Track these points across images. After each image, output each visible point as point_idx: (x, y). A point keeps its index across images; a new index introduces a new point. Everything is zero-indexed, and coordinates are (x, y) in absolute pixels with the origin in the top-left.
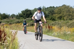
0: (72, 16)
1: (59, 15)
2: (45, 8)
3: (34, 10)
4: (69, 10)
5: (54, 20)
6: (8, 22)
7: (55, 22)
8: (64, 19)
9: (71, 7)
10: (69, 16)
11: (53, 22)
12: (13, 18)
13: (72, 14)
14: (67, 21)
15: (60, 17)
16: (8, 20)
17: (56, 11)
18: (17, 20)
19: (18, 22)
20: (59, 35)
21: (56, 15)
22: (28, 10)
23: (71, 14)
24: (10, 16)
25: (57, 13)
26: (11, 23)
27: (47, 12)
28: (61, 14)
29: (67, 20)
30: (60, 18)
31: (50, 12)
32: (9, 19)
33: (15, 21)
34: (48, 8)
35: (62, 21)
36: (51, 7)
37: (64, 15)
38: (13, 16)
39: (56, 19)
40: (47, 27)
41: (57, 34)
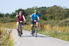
0: (62, 16)
1: (50, 15)
2: (38, 8)
3: (27, 10)
4: (59, 11)
5: (45, 19)
6: (2, 21)
7: (46, 21)
8: (55, 18)
9: (62, 8)
10: (60, 16)
11: (45, 22)
12: (7, 17)
13: (63, 14)
14: (58, 21)
15: (51, 16)
16: (2, 19)
17: (47, 11)
18: (11, 19)
19: (12, 21)
20: (50, 34)
21: (48, 14)
22: (22, 10)
23: (61, 14)
24: (5, 15)
25: (48, 13)
26: (5, 21)
27: (39, 12)
28: (52, 14)
29: (57, 19)
30: (51, 18)
31: (42, 11)
32: (3, 17)
33: (9, 20)
34: (40, 8)
35: (53, 20)
36: (43, 7)
37: (55, 15)
38: (7, 15)
39: (48, 18)
40: (40, 26)
41: (49, 33)
